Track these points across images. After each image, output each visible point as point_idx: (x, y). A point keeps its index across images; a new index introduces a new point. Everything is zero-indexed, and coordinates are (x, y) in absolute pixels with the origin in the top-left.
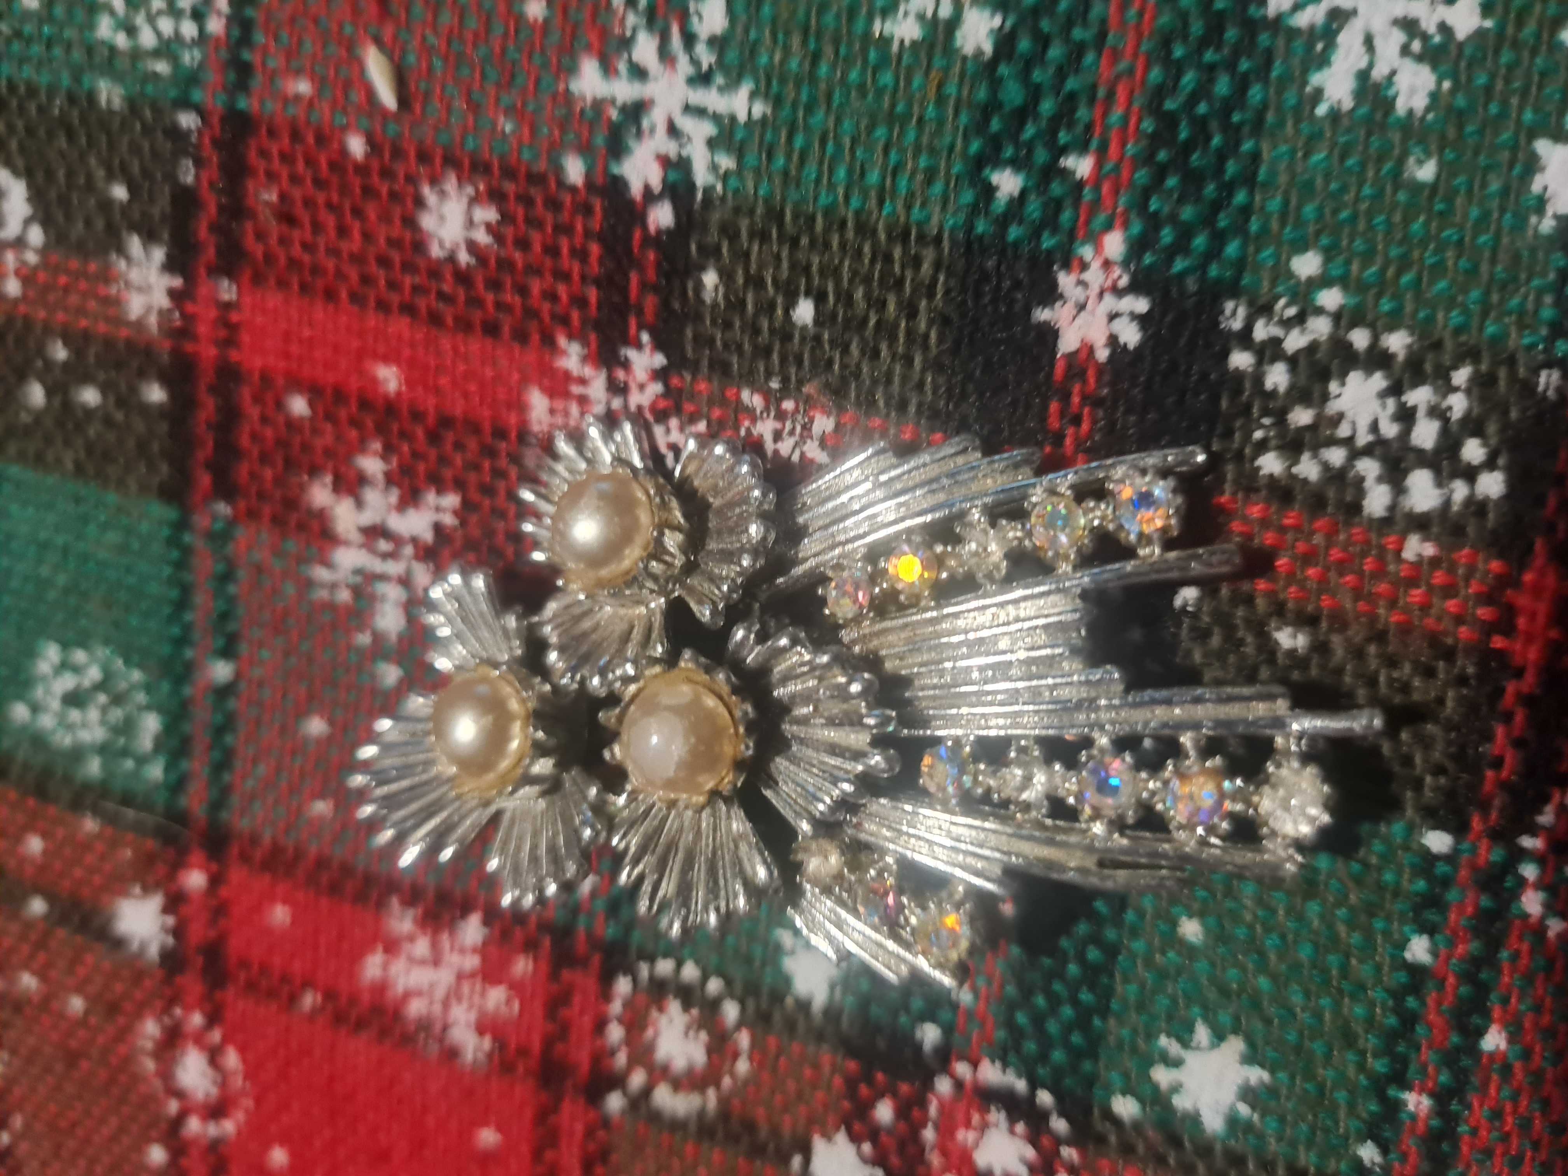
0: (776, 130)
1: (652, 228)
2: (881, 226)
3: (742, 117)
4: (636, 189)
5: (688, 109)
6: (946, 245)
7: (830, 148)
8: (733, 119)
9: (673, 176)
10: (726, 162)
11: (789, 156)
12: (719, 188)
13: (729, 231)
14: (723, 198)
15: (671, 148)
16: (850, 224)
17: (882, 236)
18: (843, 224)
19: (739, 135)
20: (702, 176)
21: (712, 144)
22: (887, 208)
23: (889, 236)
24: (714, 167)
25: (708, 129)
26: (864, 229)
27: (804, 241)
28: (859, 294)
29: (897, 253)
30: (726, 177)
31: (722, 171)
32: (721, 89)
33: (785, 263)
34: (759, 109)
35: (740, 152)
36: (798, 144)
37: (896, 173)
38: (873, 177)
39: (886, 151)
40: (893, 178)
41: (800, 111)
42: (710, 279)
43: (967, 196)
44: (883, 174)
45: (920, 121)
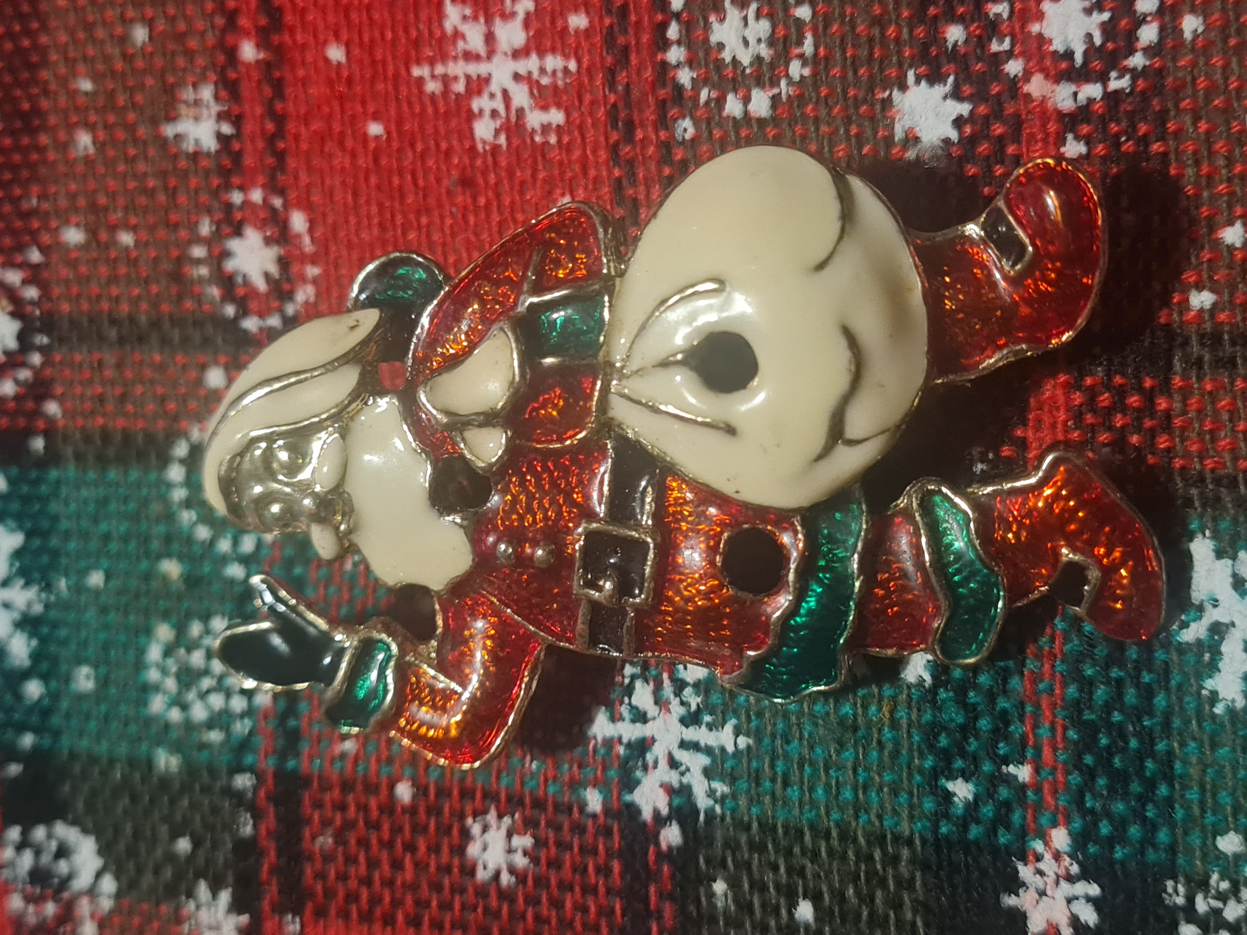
0: (759, 758)
1: (664, 846)
2: (860, 833)
3: (730, 749)
4: (647, 814)
5: (684, 745)
6: (918, 844)
7: (808, 771)
8: (723, 749)
9: (677, 801)
10: (721, 788)
11: (773, 780)
12: (718, 809)
13: (731, 845)
14: (723, 818)
15: (673, 778)
16: (834, 833)
17: (862, 840)
18: (827, 835)
19: (728, 765)
20: (703, 802)
21: (708, 773)
22: (863, 818)
23: (868, 843)
24: (711, 793)
25: (704, 760)
26: (846, 837)
27: (797, 850)
28: (850, 892)
29: (877, 854)
30: (722, 800)
31: (718, 794)
32: (710, 727)
33: (782, 869)
34: (743, 742)
35: (732, 779)
36: (780, 768)
37: (865, 788)
38: (848, 794)
39: (855, 771)
40: (864, 793)
41: (779, 742)
42: (720, 887)
43: (929, 805)
44: (855, 790)
45: (879, 742)
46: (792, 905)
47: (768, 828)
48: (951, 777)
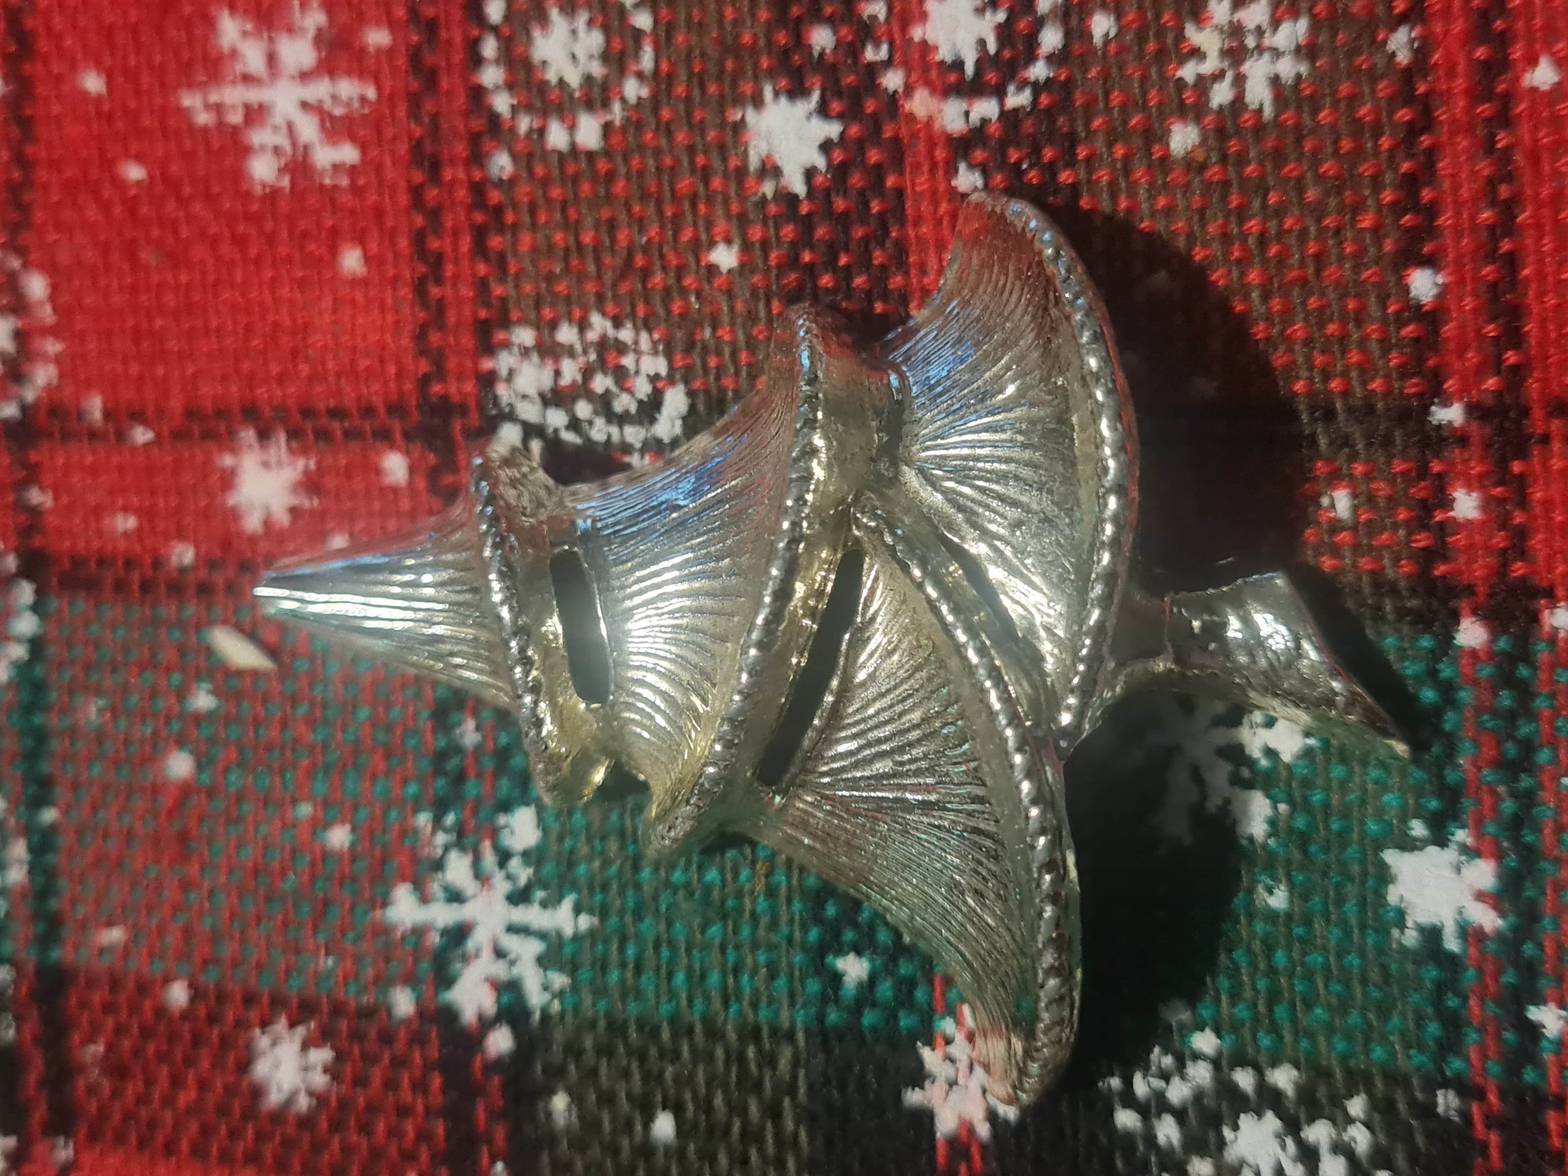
0: (606, 942)
1: (492, 1055)
2: (729, 1027)
3: (568, 931)
4: (469, 1017)
5: (512, 929)
6: (801, 1037)
7: (665, 953)
8: (559, 934)
9: (505, 999)
10: (559, 980)
11: (623, 965)
12: (556, 1006)
13: (573, 1050)
14: (562, 1016)
15: (500, 970)
16: (698, 1028)
17: (732, 1036)
18: (690, 1032)
19: (568, 950)
20: (536, 998)
21: (542, 962)
22: (733, 1009)
23: (740, 1037)
24: (548, 986)
25: (535, 947)
26: (713, 1032)
27: (653, 1051)
28: (718, 1100)
29: (751, 1052)
30: (561, 994)
31: (556, 990)
32: (544, 905)
33: (637, 1076)
34: (585, 922)
35: (572, 968)
36: (631, 952)
37: (736, 971)
38: (714, 978)
39: (723, 949)
40: (736, 976)
41: (628, 919)
42: (560, 1102)
43: (813, 986)
44: (724, 973)
45: (753, 914)
46: (648, 1120)
47: (616, 1028)
48: (841, 952)
